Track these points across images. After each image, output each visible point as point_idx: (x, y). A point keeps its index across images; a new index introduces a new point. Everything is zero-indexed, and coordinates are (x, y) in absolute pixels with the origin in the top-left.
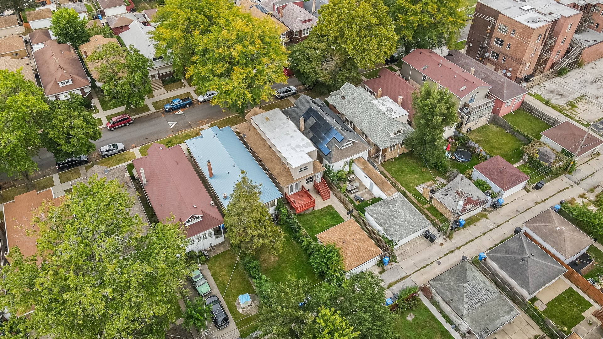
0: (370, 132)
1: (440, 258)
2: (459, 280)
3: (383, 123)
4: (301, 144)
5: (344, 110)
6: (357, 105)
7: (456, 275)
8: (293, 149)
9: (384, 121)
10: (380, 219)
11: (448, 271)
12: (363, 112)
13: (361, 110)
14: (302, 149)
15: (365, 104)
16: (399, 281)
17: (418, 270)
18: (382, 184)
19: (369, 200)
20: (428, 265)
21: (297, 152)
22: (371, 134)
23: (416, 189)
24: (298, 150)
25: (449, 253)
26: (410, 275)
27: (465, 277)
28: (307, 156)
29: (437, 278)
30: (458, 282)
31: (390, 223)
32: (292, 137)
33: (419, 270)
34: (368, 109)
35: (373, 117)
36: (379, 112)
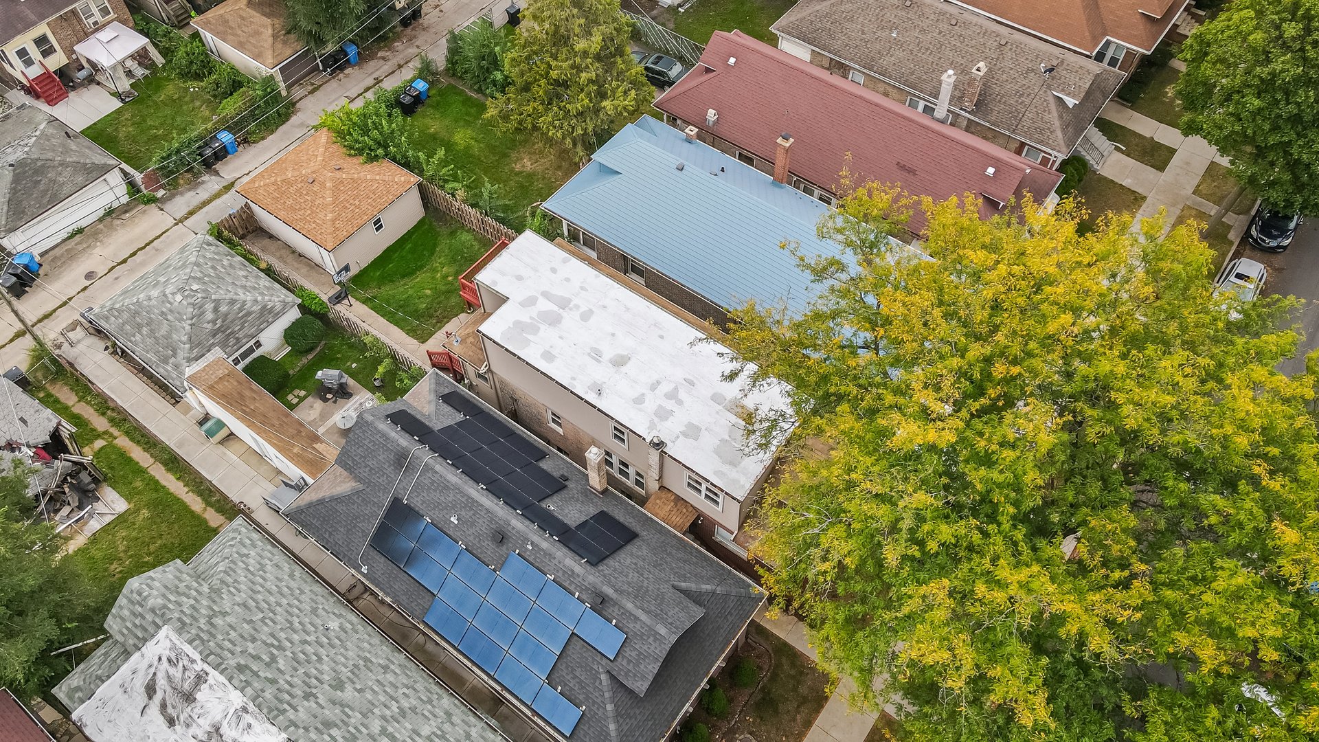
0: (293, 584)
1: (86, 288)
2: (37, 172)
3: (225, 614)
4: (546, 331)
5: (449, 714)
6: (376, 726)
7: (42, 187)
8: (564, 303)
9: (218, 621)
10: (246, 277)
11: (62, 196)
12: (339, 685)
13: (349, 694)
14: (534, 311)
15: (328, 724)
16: (205, 204)
17: (152, 242)
18: (242, 396)
19: (301, 399)
20: (124, 261)
21: (546, 295)
22: (292, 576)
23: (128, 500)
24: (544, 305)
25: (55, 310)
26: (177, 224)
27: (16, 180)
28: (502, 289)
29: (95, 174)
30: (39, 164)
31: (213, 268)
32: (596, 355)
33: (148, 244)
34: (307, 696)
35: (280, 648)
36: (241, 668)
